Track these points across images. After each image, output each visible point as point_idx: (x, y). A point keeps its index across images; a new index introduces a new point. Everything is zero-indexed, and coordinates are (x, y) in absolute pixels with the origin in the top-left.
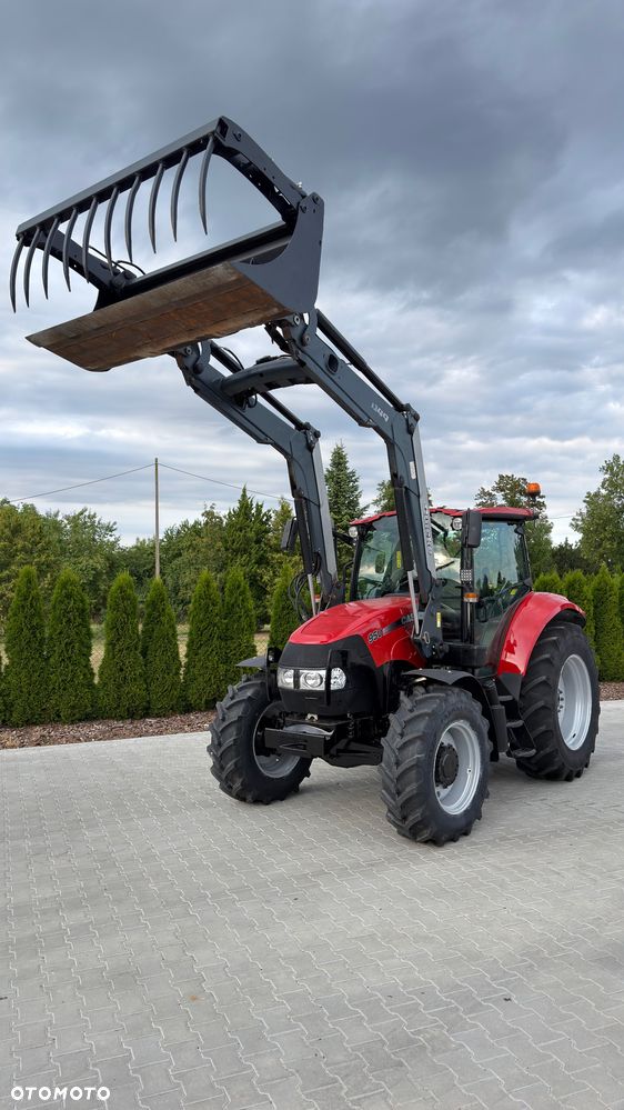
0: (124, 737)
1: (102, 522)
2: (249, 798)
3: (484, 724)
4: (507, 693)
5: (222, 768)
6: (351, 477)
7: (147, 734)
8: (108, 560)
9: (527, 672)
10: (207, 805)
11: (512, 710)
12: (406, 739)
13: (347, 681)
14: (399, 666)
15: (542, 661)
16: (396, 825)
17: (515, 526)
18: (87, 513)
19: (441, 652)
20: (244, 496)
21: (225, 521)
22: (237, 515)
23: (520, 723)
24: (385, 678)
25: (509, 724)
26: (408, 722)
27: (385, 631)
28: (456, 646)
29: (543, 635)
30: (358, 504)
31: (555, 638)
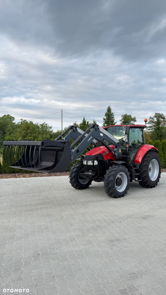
1: (49, 126)
2: (77, 188)
3: (129, 173)
4: (136, 167)
5: (72, 181)
6: (112, 114)
8: (50, 135)
9: (141, 162)
10: (69, 189)
11: (137, 171)
12: (109, 175)
13: (98, 163)
14: (110, 160)
15: (146, 160)
16: (107, 193)
17: (141, 129)
18: (45, 124)
19: (120, 157)
20: (84, 119)
21: (79, 126)
22: (82, 124)
23: (139, 174)
24: (107, 163)
25: (136, 174)
26: (110, 172)
27: (107, 153)
28: (125, 157)
29: (146, 155)
30: (114, 122)
31: (149, 155)
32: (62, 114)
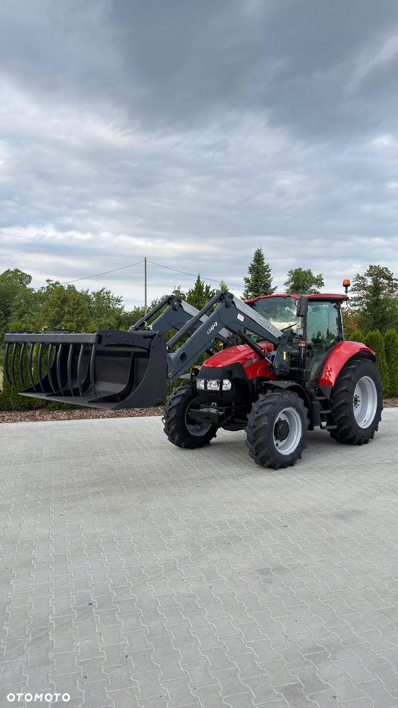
0: (123, 417)
1: (114, 296)
2: (183, 445)
3: (305, 410)
4: (323, 395)
5: (169, 429)
6: (266, 269)
7: (134, 416)
8: (118, 319)
9: (335, 384)
10: (162, 448)
11: (325, 404)
12: (258, 415)
13: (232, 386)
14: (262, 379)
15: (346, 378)
16: (253, 458)
17: (335, 304)
18: (105, 291)
19: (285, 372)
20: (198, 281)
21: (187, 296)
22: (194, 292)
23: (329, 411)
24: (253, 386)
25: (322, 412)
26: (260, 407)
27: (254, 360)
28: (296, 370)
29: (345, 365)
30: (270, 286)
31: (354, 366)
32: (145, 269)
